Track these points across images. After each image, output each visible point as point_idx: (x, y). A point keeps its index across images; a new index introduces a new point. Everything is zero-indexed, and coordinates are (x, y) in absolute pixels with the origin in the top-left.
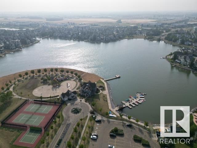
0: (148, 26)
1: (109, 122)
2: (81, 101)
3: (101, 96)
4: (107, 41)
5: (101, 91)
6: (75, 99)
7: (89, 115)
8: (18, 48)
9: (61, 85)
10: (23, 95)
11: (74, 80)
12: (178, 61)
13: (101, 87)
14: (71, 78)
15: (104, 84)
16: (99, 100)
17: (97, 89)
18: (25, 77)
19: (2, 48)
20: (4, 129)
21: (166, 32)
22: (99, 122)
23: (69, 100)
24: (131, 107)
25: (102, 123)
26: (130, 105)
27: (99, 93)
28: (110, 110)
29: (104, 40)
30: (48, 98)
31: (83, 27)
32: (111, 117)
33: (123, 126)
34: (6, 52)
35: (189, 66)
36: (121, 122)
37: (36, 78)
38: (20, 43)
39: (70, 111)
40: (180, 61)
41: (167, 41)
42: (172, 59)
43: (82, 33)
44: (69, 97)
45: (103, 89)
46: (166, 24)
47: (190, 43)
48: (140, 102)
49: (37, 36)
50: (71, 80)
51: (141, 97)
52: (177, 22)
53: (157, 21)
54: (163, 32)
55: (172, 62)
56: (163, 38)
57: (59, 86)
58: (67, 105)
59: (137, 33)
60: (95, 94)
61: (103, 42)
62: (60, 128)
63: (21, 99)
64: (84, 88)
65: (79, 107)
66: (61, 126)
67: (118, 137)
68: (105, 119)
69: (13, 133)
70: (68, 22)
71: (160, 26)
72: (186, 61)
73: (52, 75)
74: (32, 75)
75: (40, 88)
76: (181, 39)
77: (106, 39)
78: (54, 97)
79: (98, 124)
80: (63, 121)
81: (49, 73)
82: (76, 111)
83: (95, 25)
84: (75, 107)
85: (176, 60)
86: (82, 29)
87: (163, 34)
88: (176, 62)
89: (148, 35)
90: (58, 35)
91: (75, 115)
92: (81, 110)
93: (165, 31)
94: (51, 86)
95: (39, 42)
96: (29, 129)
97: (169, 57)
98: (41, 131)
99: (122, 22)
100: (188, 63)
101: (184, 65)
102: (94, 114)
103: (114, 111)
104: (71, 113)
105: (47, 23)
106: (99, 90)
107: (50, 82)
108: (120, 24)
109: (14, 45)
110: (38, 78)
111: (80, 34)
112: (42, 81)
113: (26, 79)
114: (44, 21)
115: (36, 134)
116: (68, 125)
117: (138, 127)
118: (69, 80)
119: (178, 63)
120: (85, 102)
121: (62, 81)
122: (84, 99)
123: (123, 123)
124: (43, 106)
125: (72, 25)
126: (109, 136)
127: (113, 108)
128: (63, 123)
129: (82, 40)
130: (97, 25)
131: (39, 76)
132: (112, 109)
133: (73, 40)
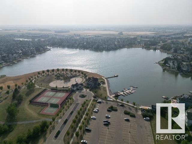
0: (146, 37)
1: (107, 103)
2: (86, 90)
3: (102, 88)
4: (108, 50)
5: (102, 85)
6: (82, 89)
7: (93, 99)
8: (33, 54)
9: (71, 80)
10: (42, 86)
11: (81, 77)
12: (168, 65)
13: (102, 82)
14: (78, 76)
15: (104, 80)
16: (100, 90)
17: (99, 83)
18: (43, 74)
19: (20, 54)
20: (32, 105)
21: (163, 42)
22: (100, 103)
23: (78, 89)
24: (124, 95)
25: (102, 103)
26: (124, 94)
27: (100, 86)
28: (108, 96)
29: (106, 48)
30: (61, 88)
31: (88, 38)
32: (109, 100)
33: (117, 105)
34: (24, 57)
35: (176, 69)
36: (116, 103)
37: (51, 76)
38: (35, 50)
39: (79, 96)
40: (170, 64)
41: (162, 50)
42: (163, 64)
43: (87, 43)
44: (77, 87)
45: (104, 83)
46: (164, 36)
47: (182, 52)
48: (132, 92)
49: (48, 45)
50: (78, 77)
51: (133, 89)
52: (174, 35)
53: (155, 33)
54: (160, 43)
55: (163, 66)
56: (159, 47)
57: (69, 81)
58: (76, 93)
59: (136, 43)
60: (97, 86)
61: (105, 51)
62: (71, 106)
63: (41, 88)
64: (89, 81)
65: (85, 94)
66: (72, 105)
67: (113, 112)
68: (104, 101)
69: (39, 107)
70: (75, 34)
71: (158, 37)
72: (174, 65)
73: (63, 73)
74: (47, 73)
75: (54, 82)
76: (174, 48)
77: (107, 48)
78: (66, 87)
79: (99, 104)
80: (73, 102)
81: (61, 72)
82: (83, 96)
83: (98, 37)
84: (82, 94)
85: (167, 64)
86: (87, 40)
87: (160, 44)
88: (167, 65)
89: (145, 45)
90: (66, 45)
91: (83, 99)
92: (86, 96)
93: (161, 42)
94: (63, 81)
95: (49, 50)
96: (49, 106)
97: (161, 62)
98: (58, 106)
99: (124, 34)
100: (176, 67)
101: (173, 68)
102: (96, 98)
103: (111, 97)
104: (79, 98)
105: (56, 35)
106: (100, 84)
107: (62, 78)
108: (121, 36)
109: (30, 51)
110: (52, 75)
111: (85, 43)
112: (56, 77)
113: (43, 76)
114: (53, 33)
115: (55, 108)
116: (77, 104)
117: (128, 106)
118: (77, 77)
119: (168, 66)
120: (89, 92)
121: (71, 77)
122: (88, 89)
123: (117, 104)
124: (58, 93)
125: (78, 36)
126: (107, 111)
127: (111, 95)
128: (73, 103)
129: (87, 49)
130: (101, 37)
131: (53, 74)
132: (109, 96)
133: (79, 49)
